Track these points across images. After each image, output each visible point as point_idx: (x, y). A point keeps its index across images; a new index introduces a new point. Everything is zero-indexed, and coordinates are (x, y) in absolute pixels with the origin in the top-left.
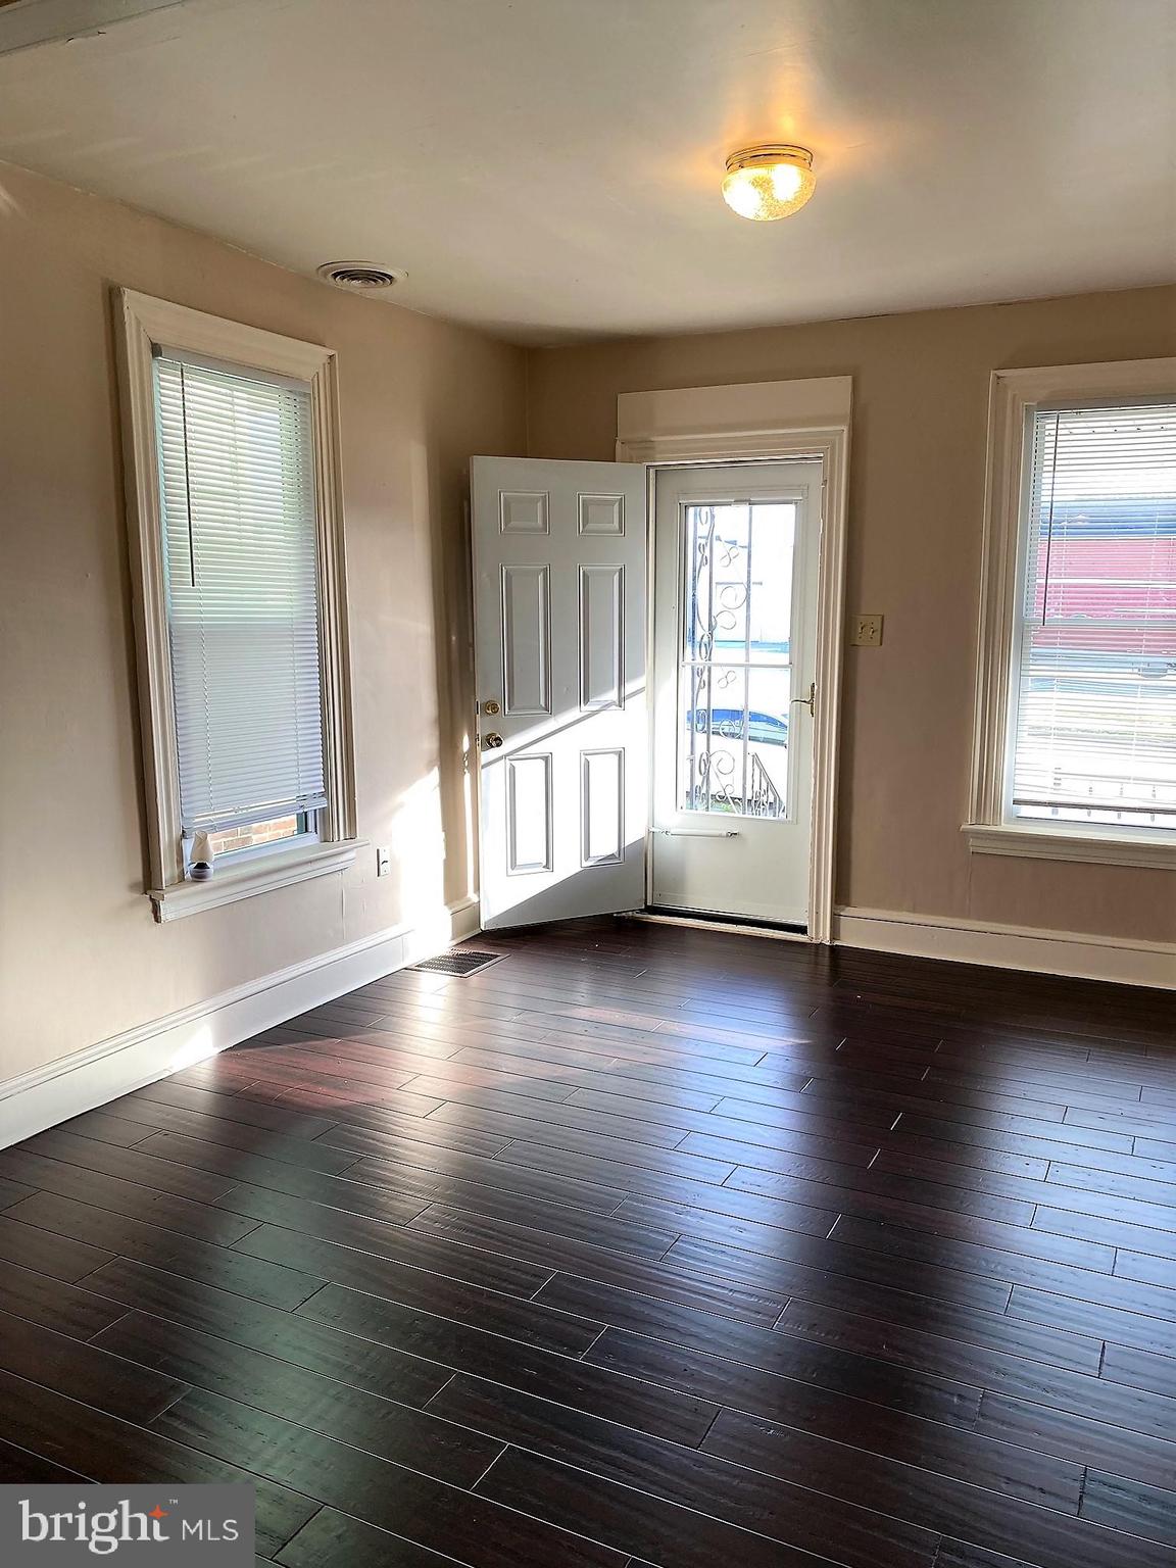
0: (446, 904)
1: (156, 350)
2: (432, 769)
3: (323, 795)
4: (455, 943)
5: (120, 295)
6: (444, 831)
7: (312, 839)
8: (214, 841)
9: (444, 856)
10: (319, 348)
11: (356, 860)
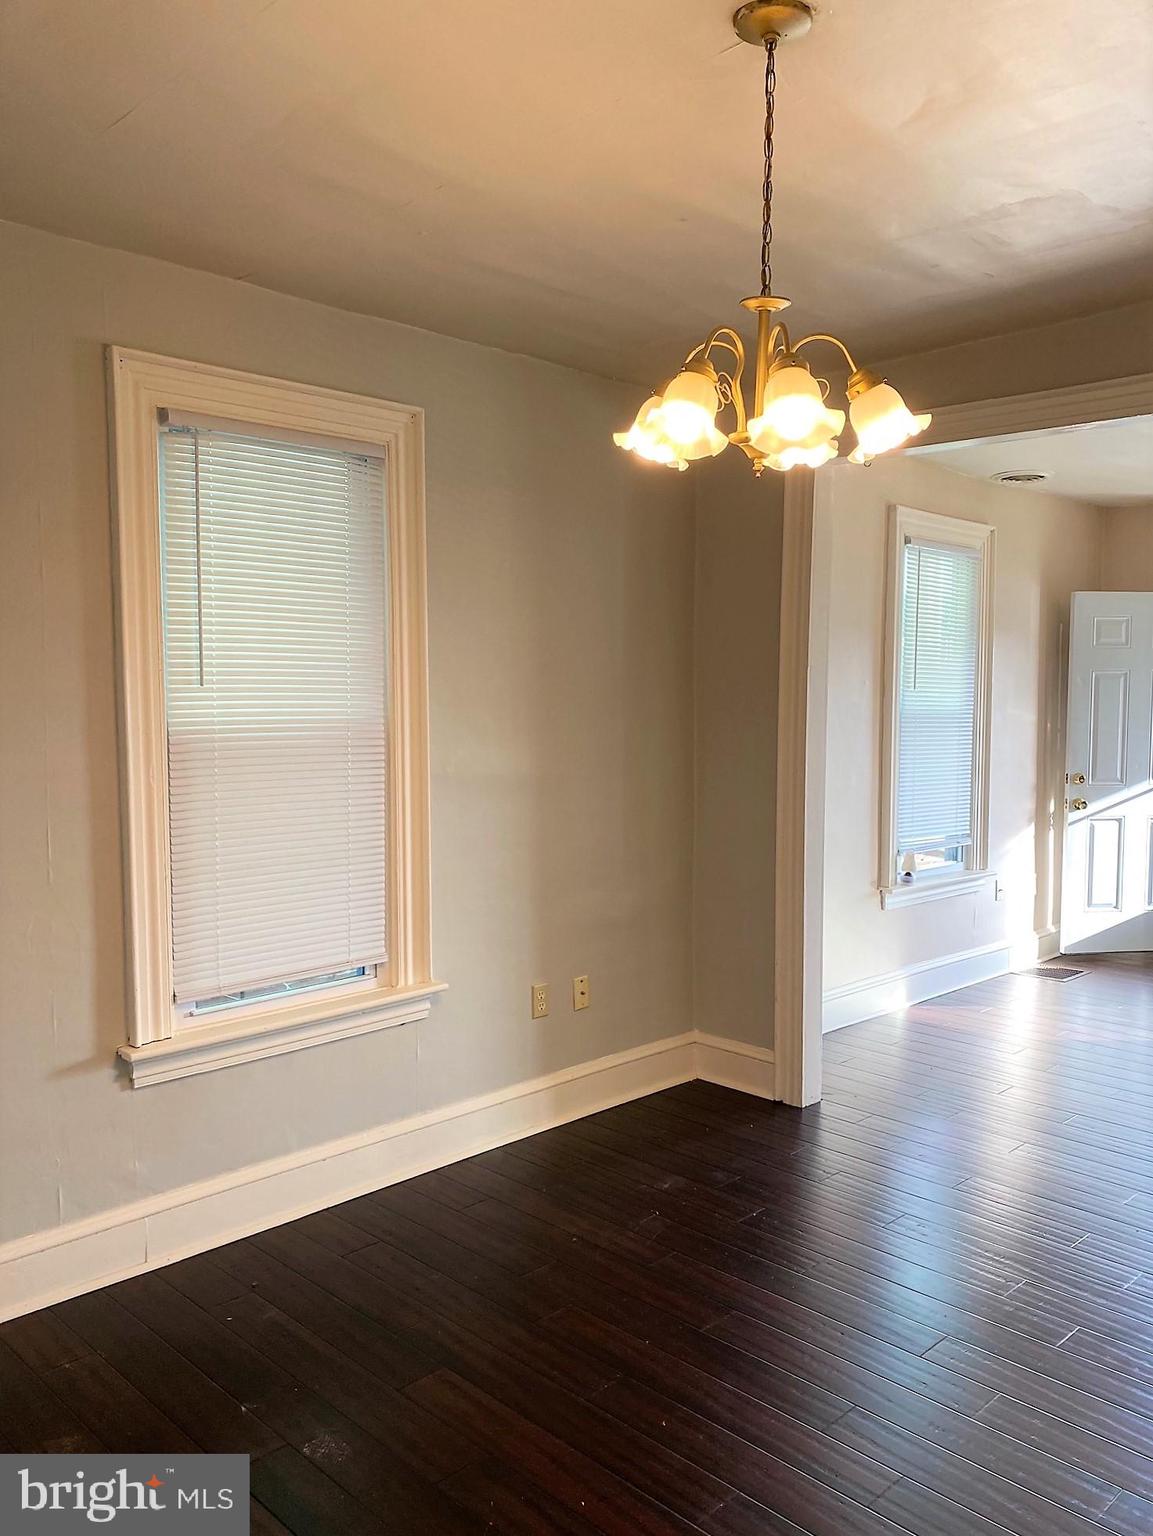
0: (1035, 930)
1: (907, 541)
2: (1029, 825)
3: (969, 836)
4: (1040, 961)
5: (895, 509)
6: (1036, 872)
7: (960, 866)
8: (918, 858)
9: (1035, 893)
10: (985, 526)
11: (985, 886)
